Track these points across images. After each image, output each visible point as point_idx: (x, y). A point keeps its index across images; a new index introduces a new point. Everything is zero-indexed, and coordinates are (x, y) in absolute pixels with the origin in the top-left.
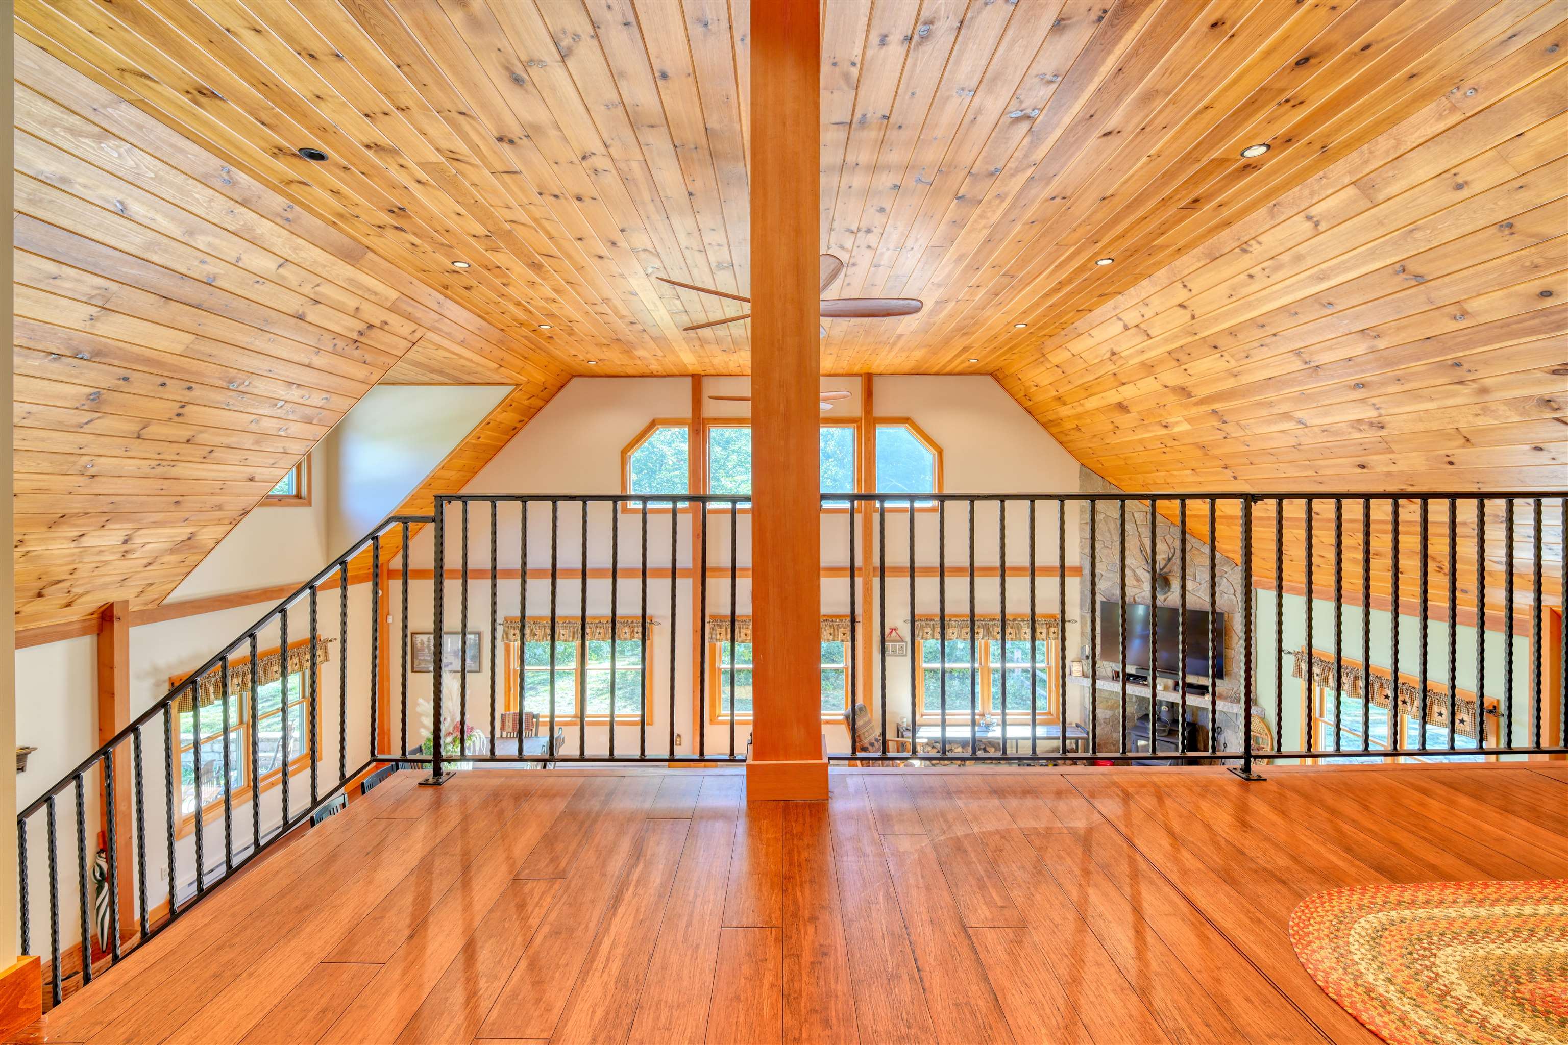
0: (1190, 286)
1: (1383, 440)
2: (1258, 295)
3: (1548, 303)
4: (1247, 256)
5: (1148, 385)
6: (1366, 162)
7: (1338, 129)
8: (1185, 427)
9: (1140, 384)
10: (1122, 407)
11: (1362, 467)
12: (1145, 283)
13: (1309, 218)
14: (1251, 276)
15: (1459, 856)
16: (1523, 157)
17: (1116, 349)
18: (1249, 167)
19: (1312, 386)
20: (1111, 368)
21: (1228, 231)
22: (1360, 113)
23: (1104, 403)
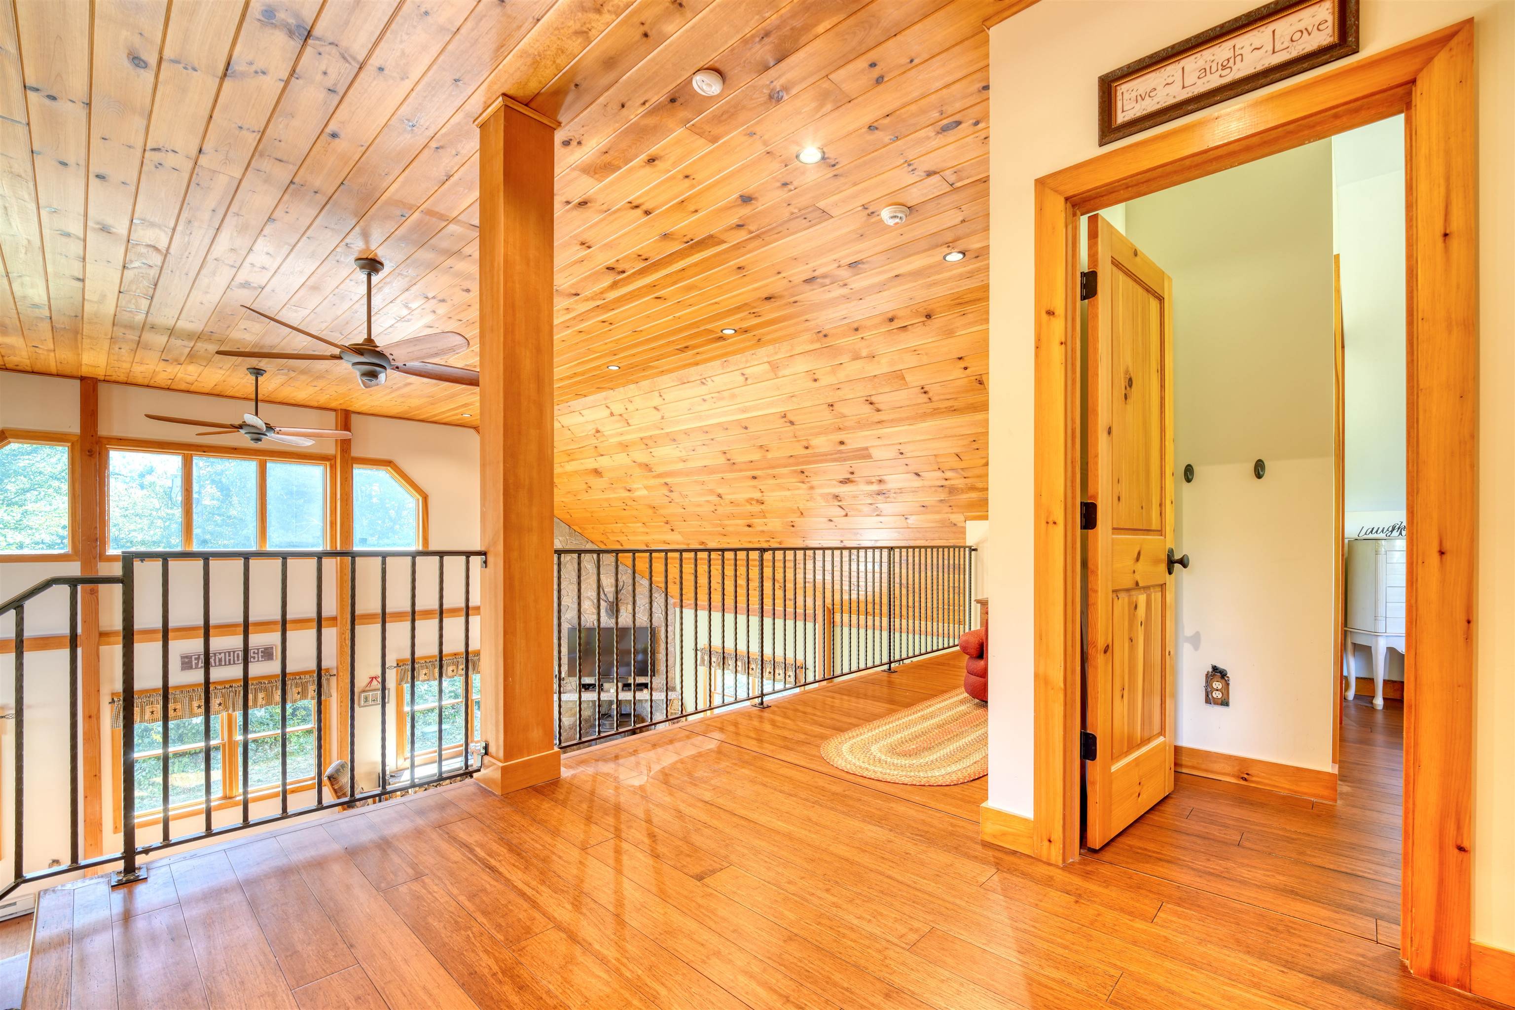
0: (664, 396)
1: (762, 511)
2: (707, 413)
3: (842, 447)
4: (704, 387)
5: (621, 459)
6: (776, 353)
7: (768, 333)
8: (644, 492)
9: (615, 457)
10: (597, 472)
11: (749, 526)
12: (632, 386)
13: (743, 374)
14: (704, 400)
15: (855, 717)
16: (842, 375)
17: (600, 428)
18: (722, 338)
19: (728, 476)
20: (594, 441)
21: (695, 368)
22: (780, 329)
23: (582, 467)
